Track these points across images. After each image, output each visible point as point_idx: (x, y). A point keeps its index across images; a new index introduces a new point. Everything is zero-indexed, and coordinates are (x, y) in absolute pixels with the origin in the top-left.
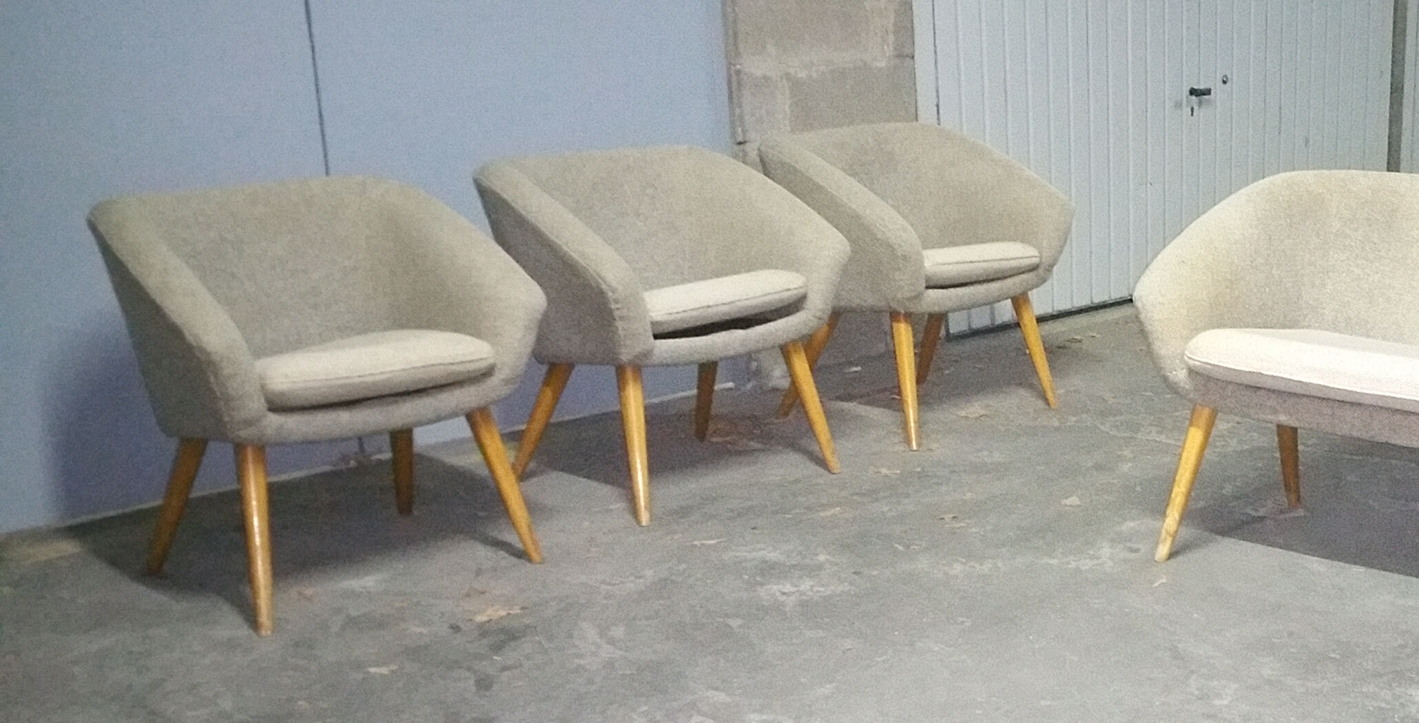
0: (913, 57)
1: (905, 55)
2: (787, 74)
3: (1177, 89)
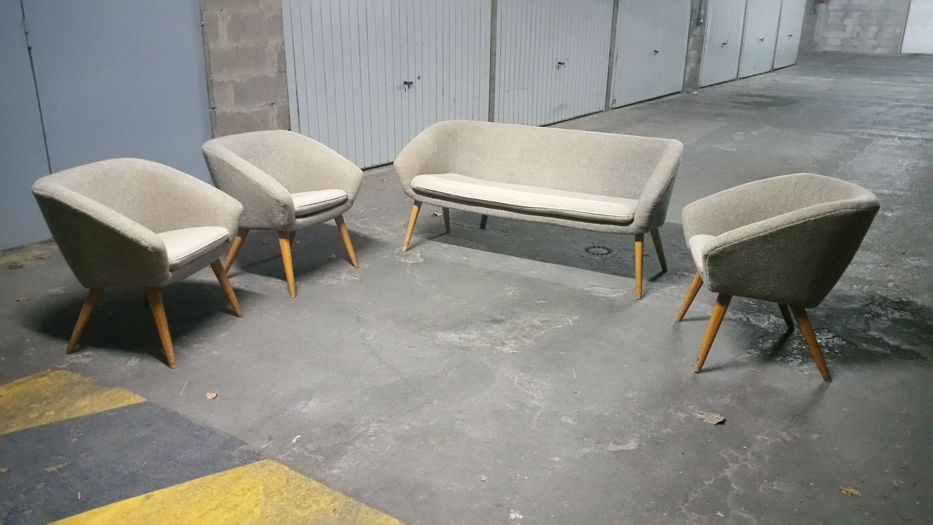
0: (286, 72)
1: (282, 71)
2: (232, 81)
3: (399, 82)
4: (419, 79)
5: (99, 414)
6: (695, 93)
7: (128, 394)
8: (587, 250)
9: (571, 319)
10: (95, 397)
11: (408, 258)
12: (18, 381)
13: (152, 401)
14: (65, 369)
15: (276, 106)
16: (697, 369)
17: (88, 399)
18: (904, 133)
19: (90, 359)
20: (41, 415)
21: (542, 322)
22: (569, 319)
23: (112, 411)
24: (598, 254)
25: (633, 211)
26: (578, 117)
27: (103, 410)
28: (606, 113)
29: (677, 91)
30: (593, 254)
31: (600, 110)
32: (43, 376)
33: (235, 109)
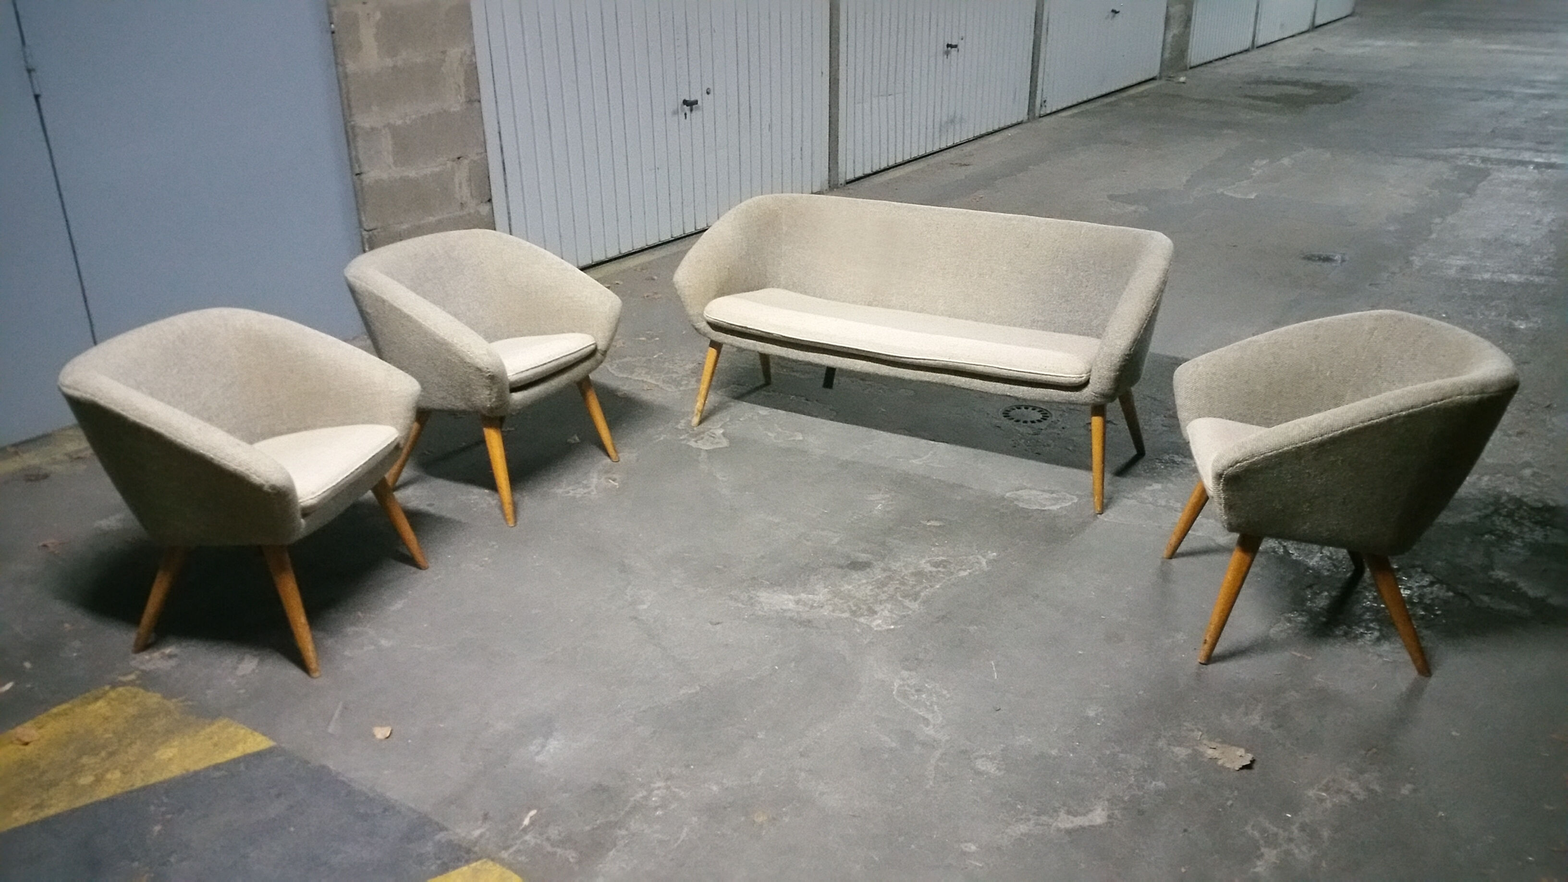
0: (479, 101)
1: (474, 100)
2: (388, 124)
3: (674, 102)
4: (708, 93)
5: (196, 773)
6: (1182, 79)
7: (243, 731)
8: (1006, 414)
9: (984, 557)
10: (188, 741)
11: (702, 438)
12: (55, 710)
13: (283, 745)
14: (132, 683)
15: (466, 162)
16: (1203, 658)
17: (176, 743)
18: (1544, 155)
19: (173, 662)
20: (99, 780)
21: (936, 565)
22: (980, 557)
23: (217, 767)
24: (1025, 422)
25: (1088, 367)
26: (981, 136)
27: (201, 766)
28: (1029, 124)
29: (1151, 77)
30: (1018, 421)
31: (1020, 120)
32: (97, 699)
33: (397, 172)
